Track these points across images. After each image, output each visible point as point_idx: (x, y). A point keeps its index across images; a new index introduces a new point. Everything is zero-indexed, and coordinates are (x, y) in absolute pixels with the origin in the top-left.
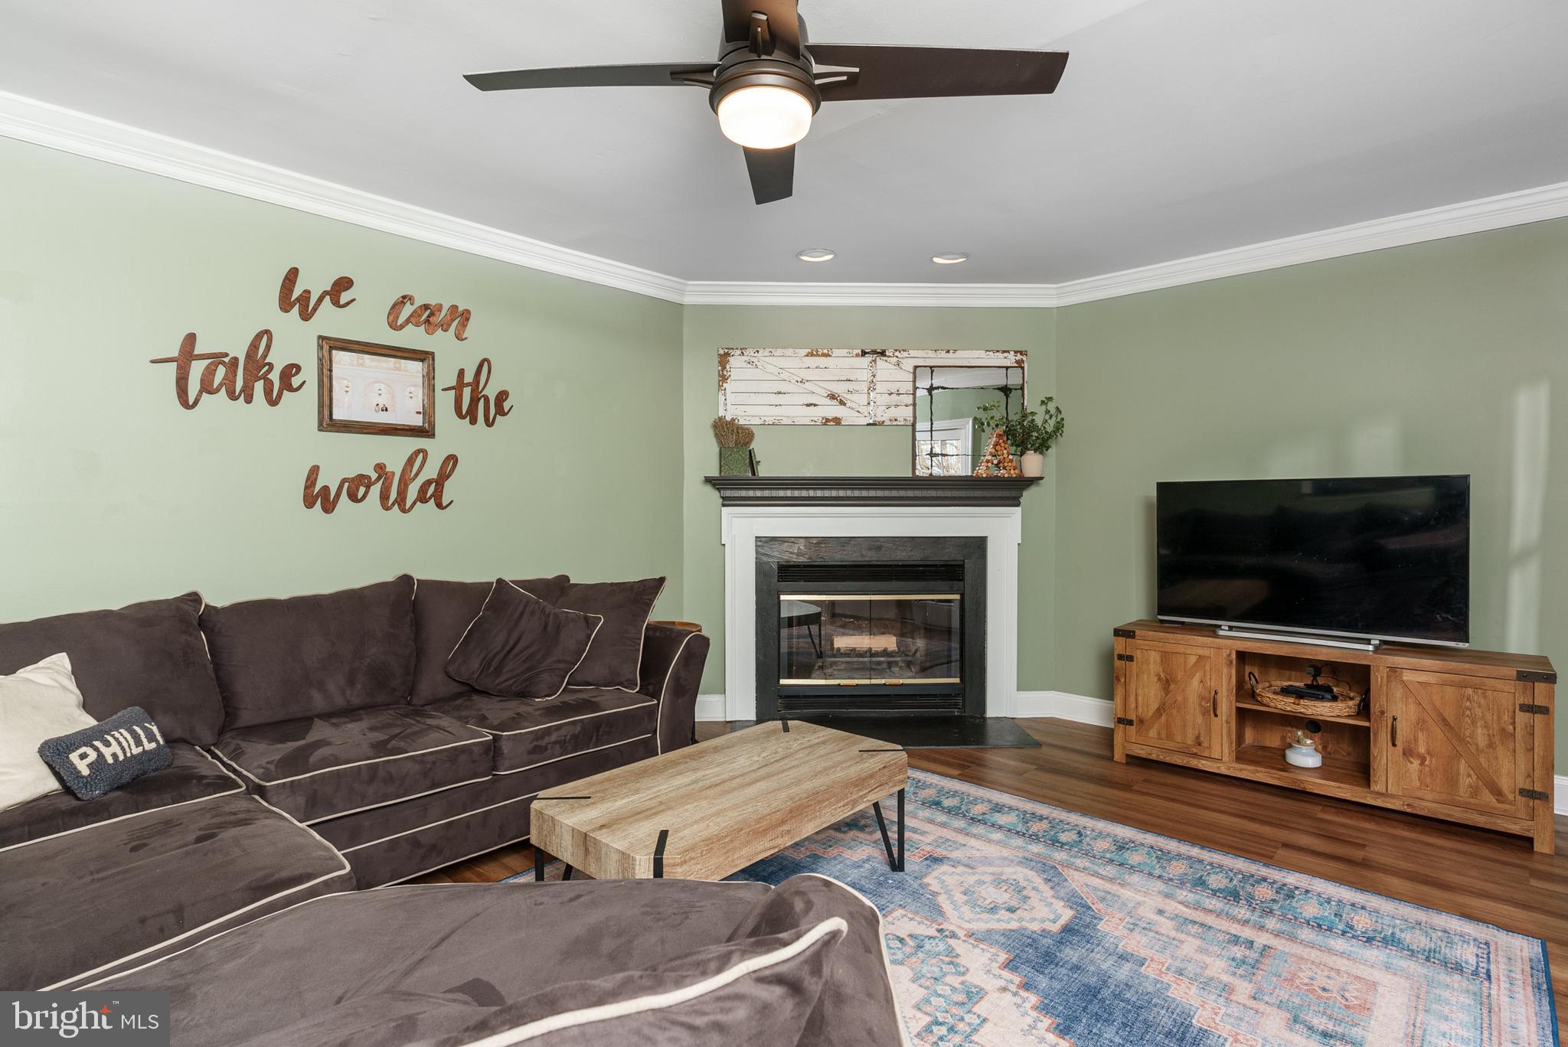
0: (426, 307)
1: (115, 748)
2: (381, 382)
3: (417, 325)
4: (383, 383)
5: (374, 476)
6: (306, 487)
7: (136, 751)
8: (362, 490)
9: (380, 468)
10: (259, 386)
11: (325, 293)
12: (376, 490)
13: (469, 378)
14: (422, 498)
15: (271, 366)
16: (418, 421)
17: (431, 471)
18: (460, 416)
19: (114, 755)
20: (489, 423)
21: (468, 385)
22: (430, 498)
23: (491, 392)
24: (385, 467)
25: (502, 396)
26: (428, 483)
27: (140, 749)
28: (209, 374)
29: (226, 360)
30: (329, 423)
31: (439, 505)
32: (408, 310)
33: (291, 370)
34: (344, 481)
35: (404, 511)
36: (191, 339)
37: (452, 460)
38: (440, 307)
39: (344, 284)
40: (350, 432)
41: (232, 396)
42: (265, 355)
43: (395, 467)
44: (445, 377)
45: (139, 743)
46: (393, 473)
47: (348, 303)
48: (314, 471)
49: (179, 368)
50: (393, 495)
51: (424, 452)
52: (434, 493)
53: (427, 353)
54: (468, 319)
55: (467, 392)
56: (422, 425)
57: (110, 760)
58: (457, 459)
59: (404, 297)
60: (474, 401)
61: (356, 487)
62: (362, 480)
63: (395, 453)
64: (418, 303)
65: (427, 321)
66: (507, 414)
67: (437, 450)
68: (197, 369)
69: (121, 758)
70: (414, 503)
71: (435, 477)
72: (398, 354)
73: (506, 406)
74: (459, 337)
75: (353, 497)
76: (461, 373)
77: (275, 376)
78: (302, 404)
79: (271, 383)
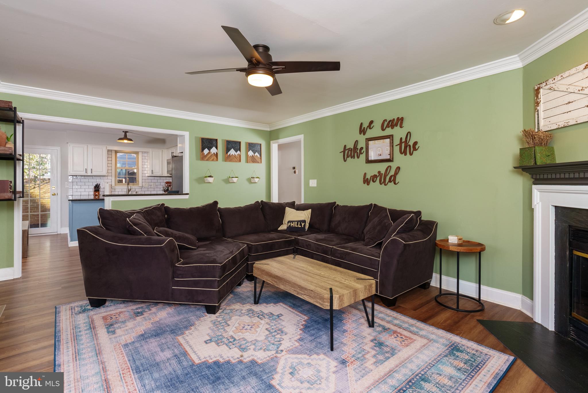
0: (390, 121)
1: (293, 224)
2: (379, 147)
3: (389, 127)
4: (380, 148)
5: (378, 175)
6: (364, 179)
7: (296, 226)
8: (375, 179)
9: (379, 172)
10: (356, 154)
11: (368, 126)
12: (378, 179)
13: (404, 140)
14: (390, 181)
15: (358, 149)
16: (388, 157)
17: (392, 173)
18: (401, 153)
19: (292, 225)
20: (411, 154)
21: (404, 142)
22: (392, 181)
23: (411, 143)
24: (380, 172)
25: (415, 143)
26: (391, 176)
27: (297, 226)
28: (348, 153)
29: (350, 149)
30: (368, 161)
31: (395, 183)
32: (386, 124)
33: (362, 148)
34: (371, 176)
35: (385, 185)
36: (345, 146)
37: (398, 168)
38: (394, 119)
39: (371, 122)
40: (372, 163)
41: (352, 158)
42: (357, 147)
43: (383, 172)
44: (397, 141)
45: (297, 225)
46: (382, 174)
47: (372, 127)
48: (365, 174)
49: (344, 153)
50: (383, 180)
51: (390, 167)
52: (393, 180)
53: (390, 135)
54: (403, 120)
55: (403, 145)
56: (389, 158)
57: (291, 226)
58: (400, 168)
59: (384, 121)
60: (406, 147)
61: (374, 177)
62: (375, 176)
63: (382, 167)
64: (388, 121)
65: (391, 125)
66: (417, 150)
67: (394, 165)
68: (346, 152)
69: (293, 226)
70: (388, 183)
71: (393, 174)
72: (383, 138)
73: (417, 147)
74: (401, 127)
75: (374, 182)
76: (401, 139)
77: (358, 151)
78: (363, 157)
79: (358, 152)
